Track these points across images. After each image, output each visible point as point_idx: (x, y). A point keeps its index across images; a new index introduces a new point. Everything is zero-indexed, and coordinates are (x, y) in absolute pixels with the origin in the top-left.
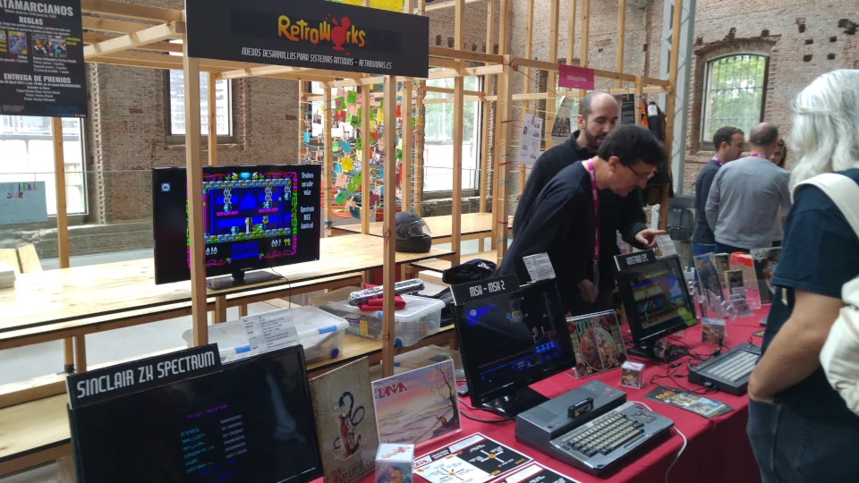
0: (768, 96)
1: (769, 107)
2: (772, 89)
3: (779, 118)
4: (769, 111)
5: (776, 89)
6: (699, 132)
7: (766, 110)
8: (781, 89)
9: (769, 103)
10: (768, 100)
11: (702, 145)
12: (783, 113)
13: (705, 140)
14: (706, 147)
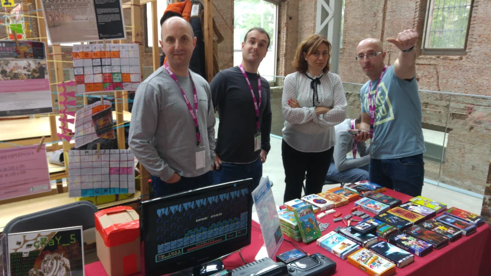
0: (473, 12)
1: (474, 21)
2: (477, 6)
3: (481, 29)
4: (473, 24)
5: (479, 6)
6: (421, 41)
7: (471, 23)
8: (484, 6)
9: (475, 17)
10: (473, 15)
11: (423, 52)
12: (484, 25)
13: (426, 47)
14: (426, 53)
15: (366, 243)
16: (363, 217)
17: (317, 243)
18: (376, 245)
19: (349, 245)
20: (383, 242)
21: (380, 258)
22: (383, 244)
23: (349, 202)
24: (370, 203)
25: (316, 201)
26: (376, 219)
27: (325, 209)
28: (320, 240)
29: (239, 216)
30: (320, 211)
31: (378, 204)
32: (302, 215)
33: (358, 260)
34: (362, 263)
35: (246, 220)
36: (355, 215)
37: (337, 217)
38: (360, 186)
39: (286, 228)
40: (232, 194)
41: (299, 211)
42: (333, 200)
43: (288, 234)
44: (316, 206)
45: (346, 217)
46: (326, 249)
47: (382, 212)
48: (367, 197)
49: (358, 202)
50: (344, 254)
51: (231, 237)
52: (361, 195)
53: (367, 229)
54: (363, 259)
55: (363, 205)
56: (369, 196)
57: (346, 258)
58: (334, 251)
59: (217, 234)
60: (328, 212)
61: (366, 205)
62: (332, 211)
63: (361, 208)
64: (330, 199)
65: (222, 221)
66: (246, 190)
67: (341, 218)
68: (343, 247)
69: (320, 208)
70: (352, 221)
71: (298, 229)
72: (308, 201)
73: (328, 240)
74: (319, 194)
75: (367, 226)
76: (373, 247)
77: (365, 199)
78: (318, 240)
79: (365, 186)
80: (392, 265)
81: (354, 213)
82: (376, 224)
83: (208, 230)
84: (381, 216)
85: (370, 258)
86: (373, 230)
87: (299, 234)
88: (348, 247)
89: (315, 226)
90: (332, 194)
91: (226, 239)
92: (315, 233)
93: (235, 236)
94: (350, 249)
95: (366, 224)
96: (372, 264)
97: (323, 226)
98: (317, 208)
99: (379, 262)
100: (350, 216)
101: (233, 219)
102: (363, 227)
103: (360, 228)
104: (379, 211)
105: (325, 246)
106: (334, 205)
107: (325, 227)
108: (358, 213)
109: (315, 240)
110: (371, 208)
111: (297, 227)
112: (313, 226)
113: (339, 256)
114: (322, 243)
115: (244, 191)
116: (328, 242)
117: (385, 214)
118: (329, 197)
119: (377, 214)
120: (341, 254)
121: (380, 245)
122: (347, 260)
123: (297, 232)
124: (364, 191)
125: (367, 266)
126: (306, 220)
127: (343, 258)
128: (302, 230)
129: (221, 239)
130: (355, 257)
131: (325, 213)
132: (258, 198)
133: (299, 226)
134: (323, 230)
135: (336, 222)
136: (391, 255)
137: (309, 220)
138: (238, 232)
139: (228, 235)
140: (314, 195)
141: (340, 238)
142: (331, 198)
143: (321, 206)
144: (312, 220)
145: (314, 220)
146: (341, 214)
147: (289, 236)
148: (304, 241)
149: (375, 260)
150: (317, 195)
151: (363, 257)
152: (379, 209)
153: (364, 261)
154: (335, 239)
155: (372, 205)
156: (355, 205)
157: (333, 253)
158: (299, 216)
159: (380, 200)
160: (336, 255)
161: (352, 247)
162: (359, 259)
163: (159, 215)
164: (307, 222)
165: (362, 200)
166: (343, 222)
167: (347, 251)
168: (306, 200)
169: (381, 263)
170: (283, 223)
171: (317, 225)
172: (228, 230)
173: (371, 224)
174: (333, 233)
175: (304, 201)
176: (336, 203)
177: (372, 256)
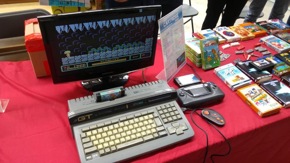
15: (259, 79)
16: (264, 53)
17: (214, 72)
18: (269, 83)
19: (242, 79)
20: (277, 81)
21: (269, 96)
22: (276, 83)
23: (255, 38)
24: (275, 41)
25: (225, 33)
26: (277, 57)
27: (232, 41)
28: (217, 70)
29: (144, 41)
30: (226, 42)
31: (283, 43)
32: (207, 46)
33: (246, 95)
34: (249, 99)
35: (151, 45)
36: (257, 50)
37: (240, 50)
38: (270, 24)
39: (191, 54)
40: (138, 19)
41: (205, 42)
42: (241, 34)
43: (191, 59)
44: (224, 38)
45: (248, 52)
46: (221, 78)
47: (283, 52)
48: (274, 35)
49: (264, 39)
50: (235, 87)
51: (135, 58)
52: (268, 33)
53: (265, 66)
54: (252, 95)
55: (268, 43)
56: (275, 34)
57: (236, 90)
58: (227, 82)
59: (121, 54)
60: (232, 44)
61: (271, 42)
62: (237, 43)
63: (264, 45)
64: (238, 33)
65: (126, 44)
66: (153, 16)
67: (243, 52)
68: (236, 80)
69: (227, 40)
70: (252, 56)
71: (200, 57)
72: (219, 32)
73: (224, 71)
74: (230, 27)
75: (266, 63)
76: (265, 84)
77: (272, 36)
78: (215, 69)
79: (275, 24)
80: (279, 106)
81: (256, 49)
82: (274, 62)
83: (112, 50)
84: (282, 55)
85: (259, 94)
86: (270, 68)
87: (200, 61)
88: (241, 81)
89: (217, 56)
90: (242, 28)
91: (130, 59)
92: (214, 62)
93: (139, 57)
94: (242, 83)
95: (265, 61)
96: (258, 102)
97: (224, 56)
98: (224, 40)
99: (266, 101)
100: (252, 50)
101: (138, 43)
102: (261, 64)
103: (258, 64)
104: (282, 50)
105: (220, 75)
106: (241, 38)
107: (226, 58)
108: (260, 49)
109: (213, 69)
110: (274, 46)
111: (200, 55)
112: (215, 56)
113: (230, 87)
114: (219, 72)
115: (151, 18)
116: (224, 72)
117: (286, 54)
118: (238, 31)
119: (279, 52)
120: (233, 86)
121: (273, 83)
122: (236, 92)
123: (199, 59)
124: (273, 29)
125: (253, 102)
126: (209, 51)
127: (233, 90)
128: (203, 59)
129: (125, 59)
130: (244, 92)
131: (230, 44)
132: (164, 26)
133: (202, 55)
134: (224, 59)
135: (237, 54)
136: (280, 95)
137: (213, 50)
138: (142, 54)
139: (132, 56)
140: (226, 27)
141: (236, 71)
142: (240, 32)
143: (229, 38)
144: (215, 51)
145: (217, 51)
146: (244, 48)
147: (192, 61)
148: (204, 68)
149: (263, 97)
150: (228, 28)
151: (252, 93)
152: (283, 48)
153: (251, 97)
154: (231, 71)
155: (277, 44)
156: (260, 41)
157: (226, 83)
158: (204, 46)
159: (286, 40)
160: (228, 85)
161: (245, 82)
162: (248, 94)
163: (59, 32)
164: (210, 52)
165: (268, 37)
166: (244, 56)
167: (239, 84)
168: (217, 31)
169: (268, 102)
170: (189, 49)
171: (219, 55)
172: (132, 52)
173: (270, 62)
174: (231, 65)
175: (215, 31)
176: (242, 37)
177: (260, 94)
